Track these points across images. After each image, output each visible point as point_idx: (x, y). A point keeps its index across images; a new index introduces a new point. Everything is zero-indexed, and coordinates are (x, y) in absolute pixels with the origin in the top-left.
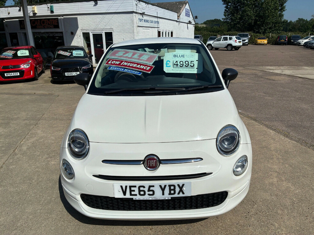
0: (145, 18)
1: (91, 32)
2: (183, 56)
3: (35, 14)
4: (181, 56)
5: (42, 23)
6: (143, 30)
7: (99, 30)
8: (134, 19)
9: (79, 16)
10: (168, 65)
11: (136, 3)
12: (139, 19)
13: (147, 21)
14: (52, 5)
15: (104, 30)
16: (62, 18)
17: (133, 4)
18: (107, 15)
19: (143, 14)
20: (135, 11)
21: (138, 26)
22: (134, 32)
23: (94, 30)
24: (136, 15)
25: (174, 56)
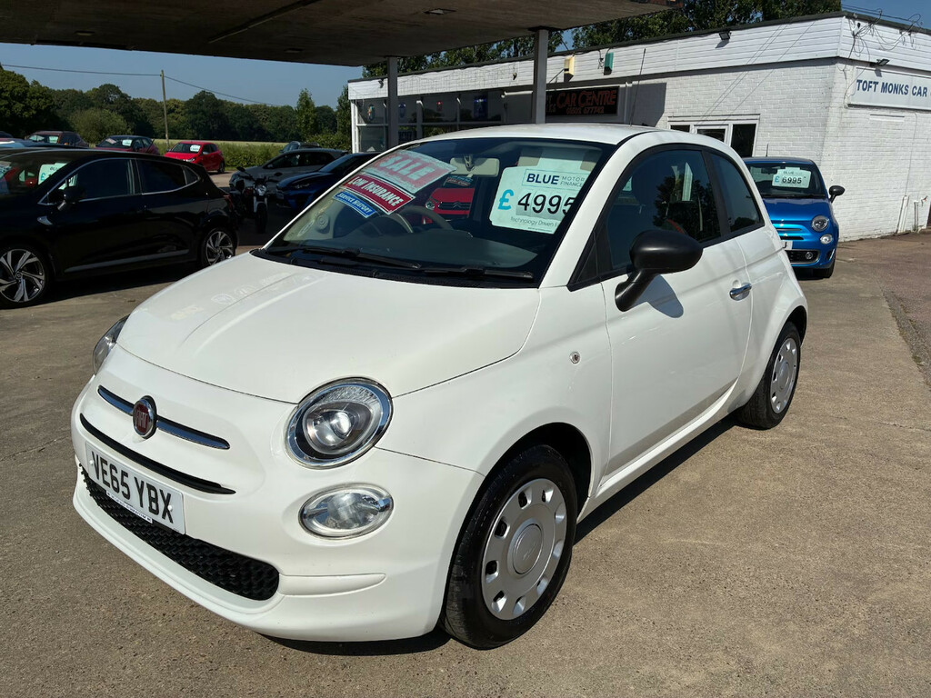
0: (888, 77)
1: (696, 123)
2: (553, 179)
3: (568, 77)
4: (546, 180)
5: (579, 100)
6: (872, 118)
7: (718, 118)
8: (837, 80)
9: (670, 79)
10: (505, 204)
11: (855, 29)
12: (860, 81)
13: (897, 89)
14: (611, 51)
15: (731, 117)
16: (628, 85)
17: (840, 33)
18: (750, 72)
19: (879, 66)
20: (845, 55)
21: (850, 105)
22: (825, 125)
23: (704, 118)
24: (849, 67)
25: (529, 177)
